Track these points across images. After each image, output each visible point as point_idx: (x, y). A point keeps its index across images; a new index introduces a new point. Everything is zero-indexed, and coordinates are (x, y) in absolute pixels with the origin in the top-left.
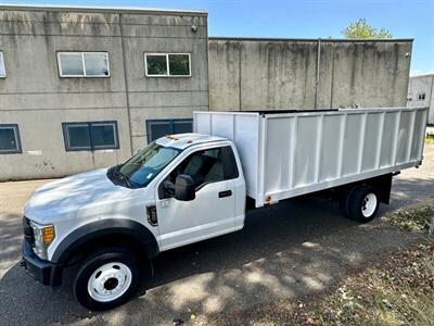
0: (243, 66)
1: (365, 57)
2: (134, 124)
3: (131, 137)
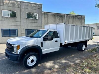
0: (48, 19)
1: (75, 19)
2: (22, 30)
3: (21, 33)
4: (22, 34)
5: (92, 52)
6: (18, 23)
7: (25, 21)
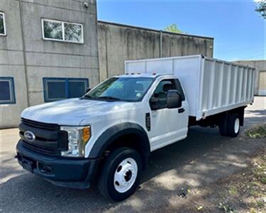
2: (30, 80)
3: (28, 92)
4: (30, 94)
5: (257, 136)
6: (16, 58)
7: (40, 48)
